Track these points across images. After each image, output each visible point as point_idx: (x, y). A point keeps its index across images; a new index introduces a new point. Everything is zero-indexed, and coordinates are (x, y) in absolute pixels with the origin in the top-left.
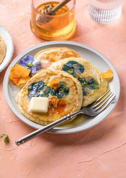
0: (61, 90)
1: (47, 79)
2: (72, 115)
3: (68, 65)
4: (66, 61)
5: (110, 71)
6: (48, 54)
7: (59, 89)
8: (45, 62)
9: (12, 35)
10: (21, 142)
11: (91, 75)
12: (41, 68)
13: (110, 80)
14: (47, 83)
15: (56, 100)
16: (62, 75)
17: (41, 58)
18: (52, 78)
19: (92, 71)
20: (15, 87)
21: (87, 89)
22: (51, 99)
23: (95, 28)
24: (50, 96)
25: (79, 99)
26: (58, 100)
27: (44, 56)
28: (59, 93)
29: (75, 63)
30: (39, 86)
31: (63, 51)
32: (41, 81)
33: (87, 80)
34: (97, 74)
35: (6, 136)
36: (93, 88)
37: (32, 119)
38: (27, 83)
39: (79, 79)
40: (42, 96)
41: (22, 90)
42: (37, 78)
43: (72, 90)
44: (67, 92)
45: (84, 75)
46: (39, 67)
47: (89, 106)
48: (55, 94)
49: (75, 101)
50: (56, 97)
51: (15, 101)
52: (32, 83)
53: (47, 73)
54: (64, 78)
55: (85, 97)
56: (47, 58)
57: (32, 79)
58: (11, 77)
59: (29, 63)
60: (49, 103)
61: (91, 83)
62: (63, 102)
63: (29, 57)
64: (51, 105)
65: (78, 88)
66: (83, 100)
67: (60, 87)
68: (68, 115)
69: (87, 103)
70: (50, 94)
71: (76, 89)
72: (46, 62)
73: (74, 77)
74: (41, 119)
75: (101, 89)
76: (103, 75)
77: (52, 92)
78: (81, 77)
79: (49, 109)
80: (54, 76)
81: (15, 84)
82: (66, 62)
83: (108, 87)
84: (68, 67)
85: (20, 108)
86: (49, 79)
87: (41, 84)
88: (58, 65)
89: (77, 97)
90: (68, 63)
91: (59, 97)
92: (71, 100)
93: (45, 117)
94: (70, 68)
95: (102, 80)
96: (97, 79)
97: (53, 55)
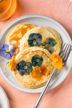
1: (25, 58)
3: (31, 39)
7: (36, 60)
11: (47, 37)
19: (46, 33)
24: (34, 68)
26: (40, 68)
27: (11, 38)
32: (22, 61)
33: (47, 42)
34: (50, 33)
36: (54, 45)
43: (44, 57)
44: (42, 59)
45: (44, 39)
48: (35, 65)
49: (50, 62)
50: (37, 66)
61: (51, 42)
62: (43, 67)
65: (47, 53)
70: (33, 67)
71: (46, 55)
73: (39, 46)
78: (42, 42)
80: (28, 54)
84: (31, 40)
90: (29, 38)
91: (39, 66)
92: (47, 63)
93: (39, 83)
94: (33, 40)
95: (56, 36)
96: (52, 36)
97: (15, 34)
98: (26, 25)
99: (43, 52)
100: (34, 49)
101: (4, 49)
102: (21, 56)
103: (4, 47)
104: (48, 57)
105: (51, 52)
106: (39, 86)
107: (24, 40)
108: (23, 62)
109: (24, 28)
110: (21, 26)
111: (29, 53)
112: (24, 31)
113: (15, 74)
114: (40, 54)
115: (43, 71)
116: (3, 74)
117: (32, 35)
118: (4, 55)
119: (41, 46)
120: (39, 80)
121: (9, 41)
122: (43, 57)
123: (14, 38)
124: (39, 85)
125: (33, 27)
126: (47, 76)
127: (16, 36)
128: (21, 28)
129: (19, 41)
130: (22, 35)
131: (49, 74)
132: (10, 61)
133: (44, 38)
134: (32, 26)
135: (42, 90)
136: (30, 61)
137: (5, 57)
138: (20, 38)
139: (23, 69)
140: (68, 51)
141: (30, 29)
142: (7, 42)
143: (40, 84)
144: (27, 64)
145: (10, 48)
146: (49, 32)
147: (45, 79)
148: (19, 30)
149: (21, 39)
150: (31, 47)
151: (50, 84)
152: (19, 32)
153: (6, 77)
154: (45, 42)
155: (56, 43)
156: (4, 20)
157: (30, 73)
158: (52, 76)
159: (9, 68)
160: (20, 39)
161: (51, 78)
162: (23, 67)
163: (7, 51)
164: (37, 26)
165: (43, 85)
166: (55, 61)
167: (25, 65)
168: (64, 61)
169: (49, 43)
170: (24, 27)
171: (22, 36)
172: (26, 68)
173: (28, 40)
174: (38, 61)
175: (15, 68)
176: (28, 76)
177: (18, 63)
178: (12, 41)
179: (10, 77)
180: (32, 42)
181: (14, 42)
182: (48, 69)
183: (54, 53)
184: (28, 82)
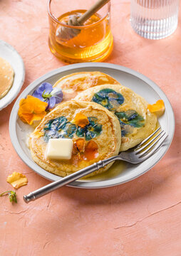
0: (91, 129)
1: (70, 114)
2: (105, 162)
3: (101, 95)
4: (98, 89)
5: (161, 102)
6: (74, 81)
7: (88, 127)
8: (68, 92)
9: (23, 58)
10: (31, 198)
12: (63, 100)
13: (161, 114)
14: (71, 119)
15: (83, 142)
16: (91, 107)
17: (63, 87)
18: (77, 111)
20: (26, 126)
21: (128, 127)
22: (77, 141)
23: (141, 45)
24: (75, 137)
25: (116, 141)
26: (86, 142)
27: (68, 83)
28: (88, 133)
29: (111, 91)
30: (59, 123)
31: (94, 76)
32: (62, 117)
33: (127, 114)
34: (142, 106)
35: (12, 194)
36: (136, 125)
37: (49, 168)
38: (43, 120)
39: (116, 113)
40: (64, 137)
41: (36, 130)
42: (57, 112)
43: (106, 127)
44: (98, 130)
45: (124, 107)
46: (60, 98)
47: (131, 150)
48: (81, 133)
49: (110, 143)
50: (83, 138)
51: (26, 145)
52: (49, 119)
53: (71, 106)
54: (94, 112)
55: (124, 138)
56: (72, 86)
57: (50, 115)
58: (20, 113)
59: (46, 94)
60: (74, 147)
61: (134, 119)
62: (92, 145)
63: (46, 86)
64: (76, 149)
65: (115, 125)
66: (122, 142)
67: (90, 124)
68: (100, 162)
69: (127, 146)
70: (74, 134)
71: (112, 126)
72: (71, 91)
73: (109, 110)
74: (62, 168)
75: (148, 126)
76: (150, 107)
77: (78, 131)
78: (118, 110)
79: (74, 155)
81: (26, 123)
82: (98, 91)
83: (157, 124)
84: (100, 97)
85: (33, 154)
86: (73, 113)
87: (63, 120)
88: (86, 94)
89: (113, 138)
90: (101, 92)
91: (88, 138)
92: (105, 141)
94: (103, 98)
95: (149, 114)
96: (142, 113)
97: (80, 82)
99: (110, 119)
103: (43, 89)
104: (113, 131)
105: (124, 133)
109: (101, 80)
110: (98, 74)
114: (102, 120)
119: (113, 112)
122: (104, 127)
129: (78, 93)
133: (127, 106)
148: (91, 79)
155: (143, 126)
158: (100, 164)
169: (130, 119)
170: (101, 78)
173: (96, 95)
177: (52, 118)
180: (101, 101)
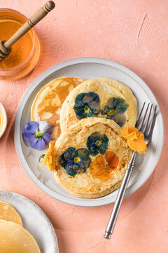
1: (74, 143)
3: (79, 105)
7: (96, 143)
11: (109, 96)
15: (102, 158)
16: (86, 127)
19: (105, 89)
21: (118, 116)
22: (96, 160)
24: (93, 158)
26: (104, 156)
29: (83, 96)
32: (69, 148)
33: (110, 106)
34: (113, 89)
36: (123, 109)
44: (105, 140)
45: (103, 102)
48: (95, 153)
49: (121, 143)
50: (99, 154)
53: (69, 135)
54: (91, 128)
61: (117, 106)
62: (110, 154)
65: (113, 127)
70: (91, 156)
71: (112, 129)
73: (97, 115)
77: (91, 152)
78: (102, 108)
80: (79, 133)
82: (74, 104)
84: (80, 107)
86: (76, 140)
88: (67, 113)
90: (76, 102)
91: (103, 153)
92: (116, 145)
93: (107, 185)
94: (83, 107)
95: (124, 92)
96: (118, 95)
97: (48, 100)
98: (65, 80)
99: (106, 125)
100: (88, 121)
101: (31, 131)
102: (67, 139)
103: (30, 127)
104: (116, 133)
105: (120, 124)
106: (108, 192)
107: (67, 108)
108: (71, 150)
109: (63, 87)
110: (56, 83)
111: (80, 131)
112: (63, 92)
113: (59, 175)
114: (101, 131)
115: (112, 162)
116: (35, 179)
117: (80, 98)
118: (31, 142)
119: (100, 115)
120: (106, 180)
121: (38, 115)
122: (108, 135)
123: (46, 107)
124: (108, 190)
125: (80, 83)
126: (120, 169)
127: (50, 104)
128: (57, 88)
129: (57, 112)
130: (61, 99)
131: (124, 165)
132: (47, 152)
133: (104, 100)
134: (76, 81)
135: (114, 197)
136: (85, 146)
137: (35, 147)
138: (57, 105)
139: (73, 163)
140: (151, 117)
141: (75, 87)
142: (35, 117)
143: (109, 187)
144: (79, 152)
145: (43, 127)
146: (110, 87)
147: (117, 175)
148: (54, 91)
149: (60, 107)
150: (82, 120)
151: (129, 185)
152: (54, 96)
153: (43, 185)
154: (107, 107)
155: (127, 106)
156: (20, 77)
157: (88, 170)
158: (130, 169)
159: (45, 165)
160: (58, 107)
161: (129, 172)
162: (73, 159)
163: (37, 134)
164: (86, 80)
165: (116, 187)
166: (132, 139)
167: (77, 155)
168: (148, 137)
169: (115, 108)
170: (62, 85)
171: (62, 102)
172: (79, 160)
173: (75, 108)
174: (99, 143)
175: (57, 164)
176: (84, 175)
177: (61, 153)
178: (44, 114)
179: (50, 183)
180: (83, 111)
181: (48, 115)
182: (120, 156)
183: (126, 125)
184: (85, 186)
